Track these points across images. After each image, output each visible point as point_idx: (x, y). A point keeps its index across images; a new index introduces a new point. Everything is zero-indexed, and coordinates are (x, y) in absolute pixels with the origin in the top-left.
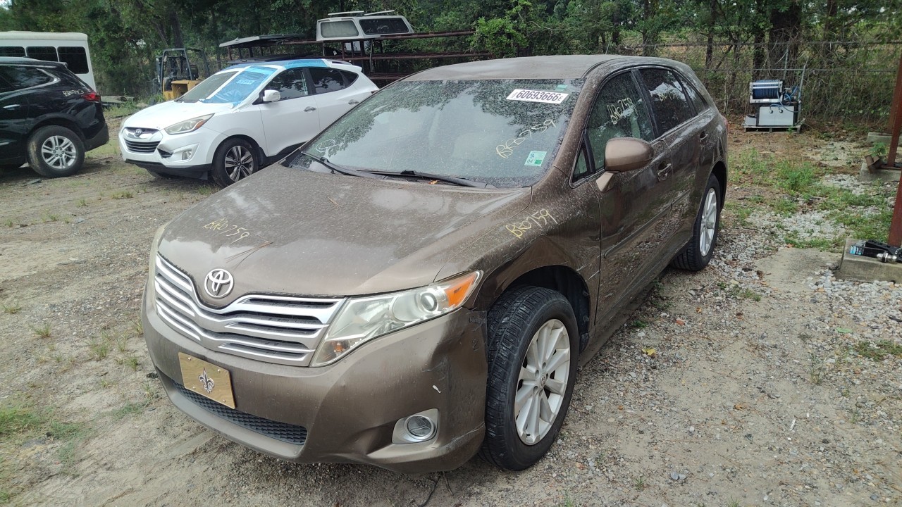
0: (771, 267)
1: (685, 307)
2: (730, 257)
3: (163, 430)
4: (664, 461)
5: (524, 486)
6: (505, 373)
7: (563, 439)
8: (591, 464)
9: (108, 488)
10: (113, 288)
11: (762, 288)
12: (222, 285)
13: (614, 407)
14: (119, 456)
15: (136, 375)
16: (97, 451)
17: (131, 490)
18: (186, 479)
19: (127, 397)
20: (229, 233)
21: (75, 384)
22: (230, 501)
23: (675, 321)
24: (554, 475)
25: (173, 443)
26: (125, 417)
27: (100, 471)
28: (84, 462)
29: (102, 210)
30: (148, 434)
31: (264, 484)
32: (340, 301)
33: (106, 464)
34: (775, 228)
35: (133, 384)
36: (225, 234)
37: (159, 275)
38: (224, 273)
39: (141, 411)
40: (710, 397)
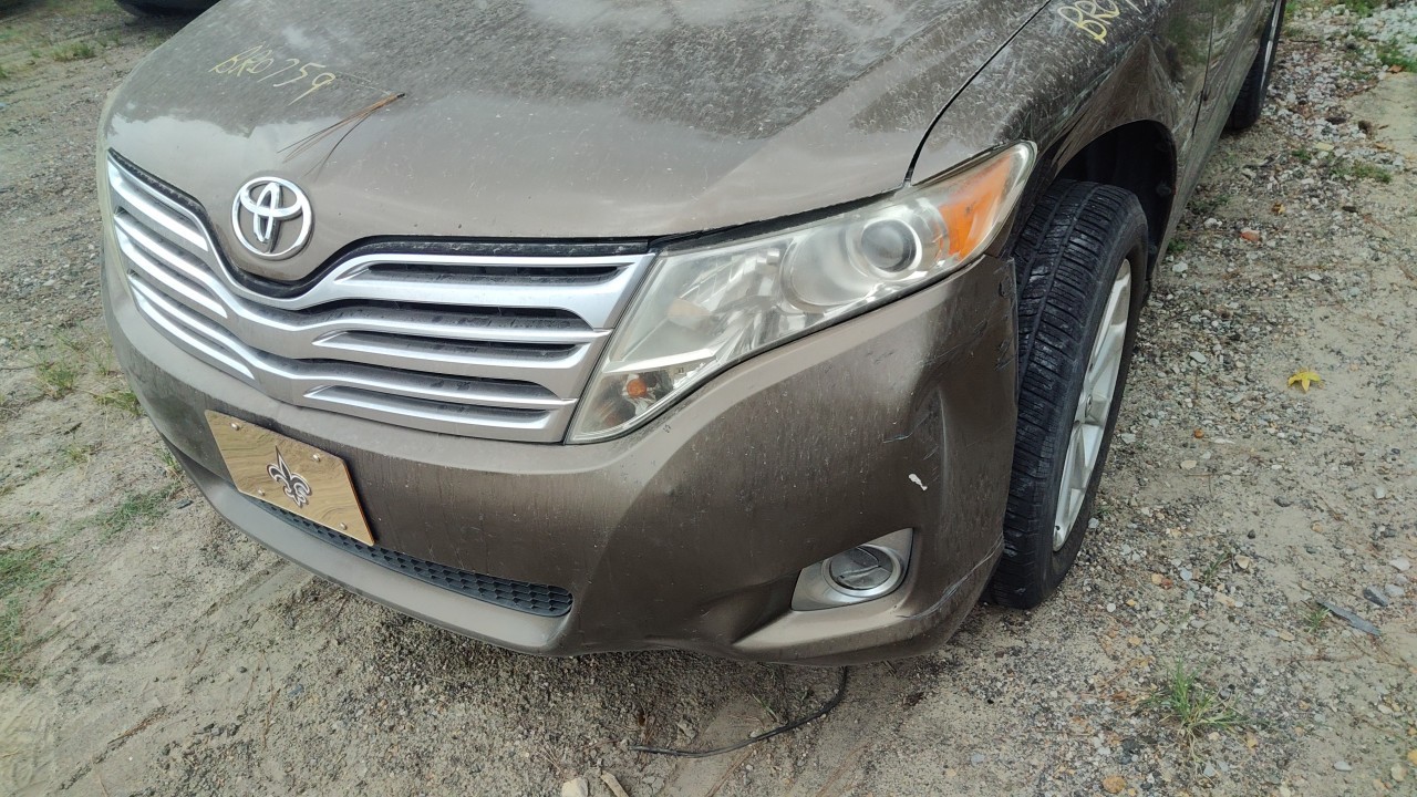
0: (1382, 113)
1: (1244, 203)
2: (1291, 97)
3: (214, 553)
4: (1343, 556)
5: (1052, 640)
6: (1051, 412)
7: (1100, 517)
8: (1186, 575)
9: (108, 708)
10: (74, 238)
11: (1382, 156)
12: (279, 222)
13: (1183, 434)
14: (125, 625)
15: (141, 427)
16: (74, 617)
17: (161, 711)
18: (284, 675)
19: (127, 480)
20: (279, 79)
21: (11, 456)
22: (391, 728)
23: (1238, 234)
24: (1111, 607)
25: (240, 583)
26: (128, 528)
27: (86, 665)
28: (46, 647)
29: (37, 83)
30: (184, 563)
31: (462, 675)
32: (637, 260)
33: (96, 647)
34: (1351, 37)
35: (137, 447)
36: (271, 81)
37: (123, 211)
38: (281, 187)
39: (161, 510)
40: (1376, 396)
